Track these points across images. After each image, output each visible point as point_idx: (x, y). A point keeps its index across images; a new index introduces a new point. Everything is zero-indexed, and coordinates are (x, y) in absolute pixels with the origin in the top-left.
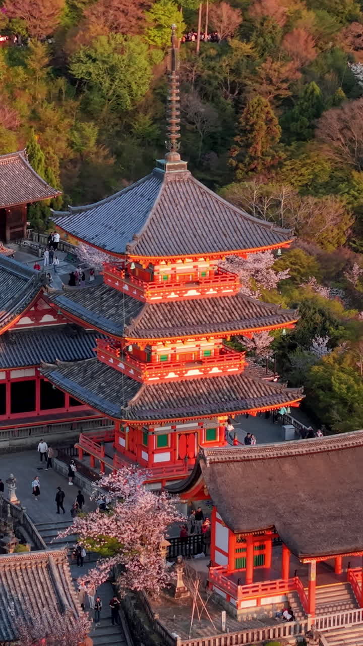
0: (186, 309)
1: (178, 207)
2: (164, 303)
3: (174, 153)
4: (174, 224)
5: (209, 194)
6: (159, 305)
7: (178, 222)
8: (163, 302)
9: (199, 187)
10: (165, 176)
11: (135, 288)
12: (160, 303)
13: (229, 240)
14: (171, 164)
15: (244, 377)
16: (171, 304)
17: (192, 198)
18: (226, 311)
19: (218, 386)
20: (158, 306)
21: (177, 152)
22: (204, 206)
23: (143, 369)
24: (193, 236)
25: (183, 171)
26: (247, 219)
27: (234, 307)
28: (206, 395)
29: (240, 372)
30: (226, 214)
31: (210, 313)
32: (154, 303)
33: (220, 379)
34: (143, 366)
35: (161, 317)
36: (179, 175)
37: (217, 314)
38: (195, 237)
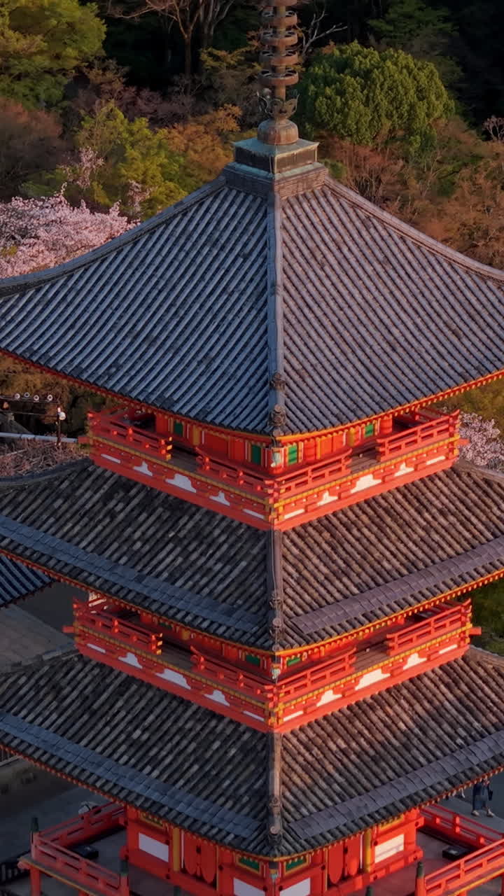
0: (365, 531)
1: (327, 268)
2: (310, 525)
3: (284, 122)
4: (335, 320)
5: (382, 221)
6: (302, 532)
7: (340, 313)
8: (306, 521)
9: (355, 206)
10: (276, 188)
11: (220, 489)
12: (303, 526)
13: (468, 344)
14: (285, 155)
15: (473, 663)
16: (325, 524)
17: (347, 238)
18: (452, 518)
19: (430, 702)
20: (299, 535)
21: (291, 119)
22: (381, 257)
23: (271, 699)
24: (388, 350)
25: (310, 167)
26: (484, 278)
27: (462, 502)
28: (416, 735)
29: (461, 653)
30: (436, 272)
31: (423, 533)
32: (289, 528)
33: (426, 680)
34: (271, 691)
35: (325, 570)
36: (303, 178)
37: (437, 532)
38: (394, 350)
